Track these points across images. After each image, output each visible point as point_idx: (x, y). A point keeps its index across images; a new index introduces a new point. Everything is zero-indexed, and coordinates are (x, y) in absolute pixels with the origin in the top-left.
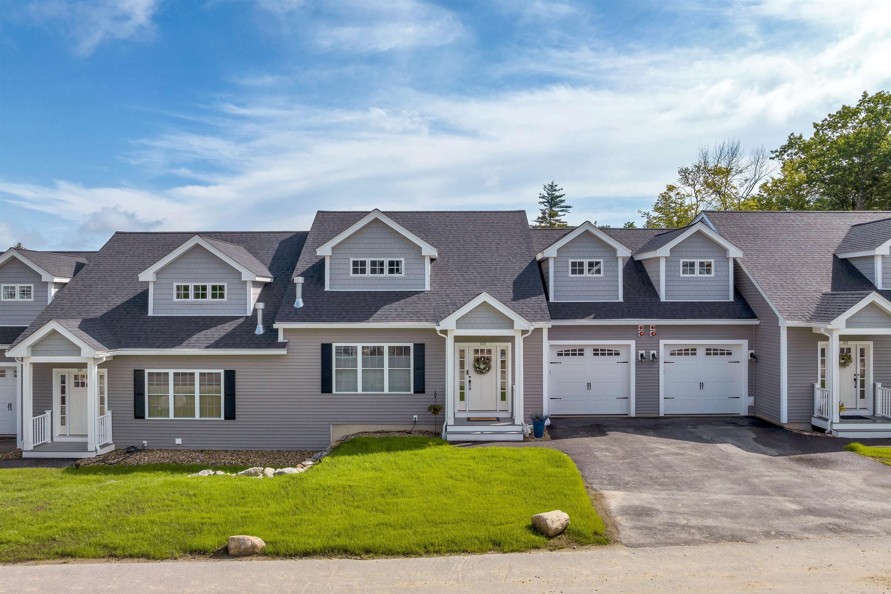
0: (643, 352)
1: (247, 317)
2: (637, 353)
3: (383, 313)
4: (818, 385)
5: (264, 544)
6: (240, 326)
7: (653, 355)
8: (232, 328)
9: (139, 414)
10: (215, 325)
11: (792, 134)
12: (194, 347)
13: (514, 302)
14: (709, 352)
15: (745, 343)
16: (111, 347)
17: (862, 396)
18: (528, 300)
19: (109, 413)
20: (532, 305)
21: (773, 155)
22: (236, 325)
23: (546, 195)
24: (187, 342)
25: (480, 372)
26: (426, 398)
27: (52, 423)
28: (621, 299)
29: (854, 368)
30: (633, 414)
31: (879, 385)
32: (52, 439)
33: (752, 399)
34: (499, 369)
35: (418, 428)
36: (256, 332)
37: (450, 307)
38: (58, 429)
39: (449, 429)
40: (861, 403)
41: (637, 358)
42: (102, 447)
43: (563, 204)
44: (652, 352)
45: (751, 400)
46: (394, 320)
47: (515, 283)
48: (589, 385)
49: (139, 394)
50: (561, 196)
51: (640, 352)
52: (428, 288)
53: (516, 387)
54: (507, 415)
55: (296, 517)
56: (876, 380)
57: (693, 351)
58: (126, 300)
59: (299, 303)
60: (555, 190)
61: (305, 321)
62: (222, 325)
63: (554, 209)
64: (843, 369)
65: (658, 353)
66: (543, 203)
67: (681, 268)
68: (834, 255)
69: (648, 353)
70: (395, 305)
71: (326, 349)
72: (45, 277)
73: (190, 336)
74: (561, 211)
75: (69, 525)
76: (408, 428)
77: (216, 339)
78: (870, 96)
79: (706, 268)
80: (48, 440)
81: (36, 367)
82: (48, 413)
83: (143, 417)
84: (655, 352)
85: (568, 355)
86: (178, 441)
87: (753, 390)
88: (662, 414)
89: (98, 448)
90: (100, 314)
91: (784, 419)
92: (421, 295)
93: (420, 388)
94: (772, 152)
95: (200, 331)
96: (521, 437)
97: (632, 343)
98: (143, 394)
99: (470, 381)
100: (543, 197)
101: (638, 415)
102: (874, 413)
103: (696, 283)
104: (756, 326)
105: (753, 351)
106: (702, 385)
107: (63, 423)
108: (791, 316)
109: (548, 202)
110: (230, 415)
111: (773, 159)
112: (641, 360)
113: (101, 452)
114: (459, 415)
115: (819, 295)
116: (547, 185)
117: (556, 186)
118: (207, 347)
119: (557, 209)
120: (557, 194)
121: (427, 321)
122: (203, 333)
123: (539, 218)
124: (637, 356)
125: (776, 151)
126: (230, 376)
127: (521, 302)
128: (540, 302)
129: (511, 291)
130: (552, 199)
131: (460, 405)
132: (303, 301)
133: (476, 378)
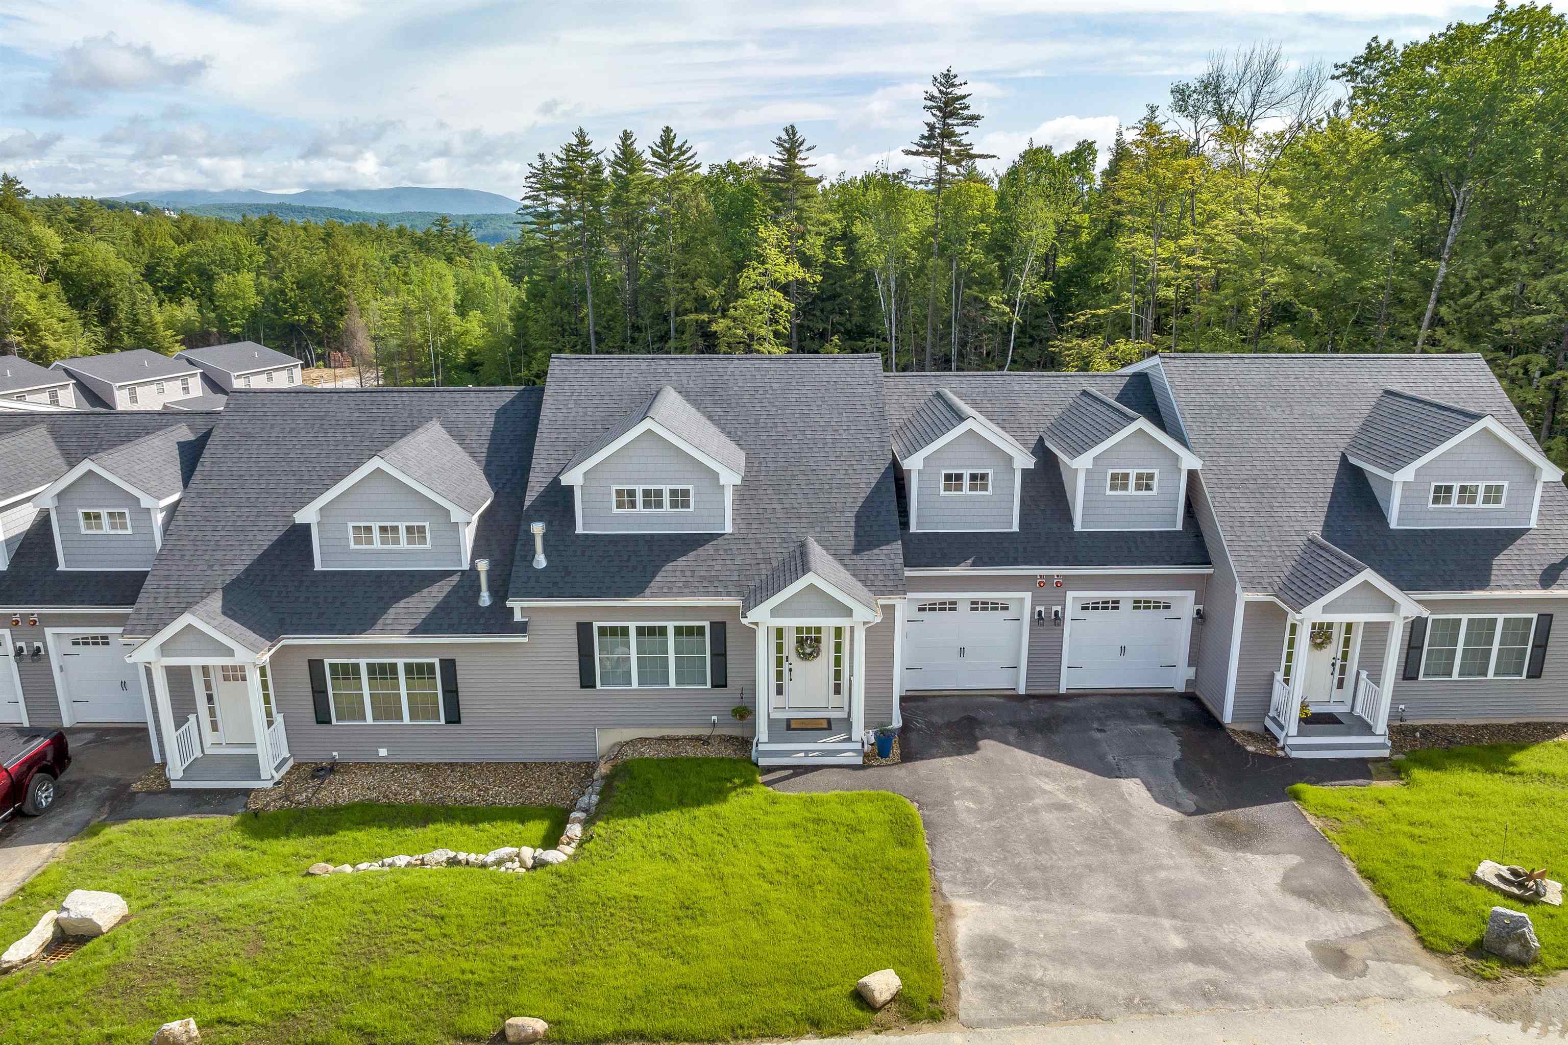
0: (1042, 608)
1: (463, 572)
2: (1033, 609)
3: (665, 579)
4: (1279, 676)
5: (546, 1025)
6: (455, 590)
7: (1056, 613)
8: (444, 594)
9: (322, 718)
10: (419, 589)
11: (1375, 39)
12: (393, 631)
13: (854, 557)
14: (1137, 604)
15: (1191, 595)
16: (271, 635)
17: (1340, 685)
18: (876, 551)
19: (279, 719)
20: (880, 562)
21: (1338, 73)
22: (449, 589)
23: (936, 93)
24: (380, 621)
25: (805, 657)
26: (729, 696)
27: (200, 734)
28: (1016, 528)
29: (1334, 649)
30: (1022, 691)
31: (1364, 674)
32: (203, 751)
33: (1193, 670)
34: (832, 654)
35: (718, 731)
36: (481, 604)
37: (762, 566)
38: (209, 737)
39: (761, 747)
40: (1337, 695)
41: (1032, 617)
42: (277, 769)
43: (966, 112)
44: (1054, 608)
45: (1191, 673)
46: (681, 594)
47: (858, 517)
48: (962, 651)
49: (319, 692)
50: (964, 97)
51: (1038, 608)
52: (729, 529)
53: (855, 680)
54: (843, 715)
55: (577, 968)
56: (1361, 666)
57: (1115, 605)
58: (276, 538)
59: (541, 561)
60: (953, 85)
61: (551, 596)
62: (429, 589)
63: (950, 121)
64: (1317, 653)
65: (1064, 609)
66: (930, 108)
67: (1109, 482)
68: (1343, 454)
69: (1048, 611)
70: (681, 562)
71: (584, 630)
72: (146, 501)
73: (384, 610)
74: (963, 124)
75: (304, 989)
76: (705, 732)
77: (424, 616)
78: (1508, 9)
79: (1144, 482)
80: (198, 754)
81: (171, 672)
82: (192, 718)
83: (329, 722)
84: (1059, 608)
85: (934, 609)
86: (383, 752)
87: (1195, 659)
88: (1062, 691)
89: (274, 772)
90: (243, 568)
91: (1227, 718)
92: (720, 541)
93: (720, 681)
94: (1336, 66)
95: (397, 599)
96: (859, 760)
97: (1028, 596)
98: (325, 692)
99: (790, 670)
100: (932, 98)
101: (1029, 692)
102: (1352, 709)
103: (1128, 504)
104: (1209, 576)
105: (1201, 607)
106: (1123, 650)
107: (215, 727)
108: (1253, 584)
109: (939, 109)
110: (454, 717)
111: (1338, 78)
112: (1039, 620)
113: (277, 777)
114: (775, 715)
115: (1301, 541)
116: (938, 77)
117: (955, 77)
118: (413, 632)
119: (955, 122)
120: (958, 92)
121: (729, 594)
122: (402, 604)
123: (923, 137)
124: (1032, 614)
125: (1344, 66)
126: (449, 666)
127: (866, 557)
128: (893, 557)
129: (852, 534)
130: (946, 104)
131: (776, 701)
132: (547, 557)
133: (797, 664)
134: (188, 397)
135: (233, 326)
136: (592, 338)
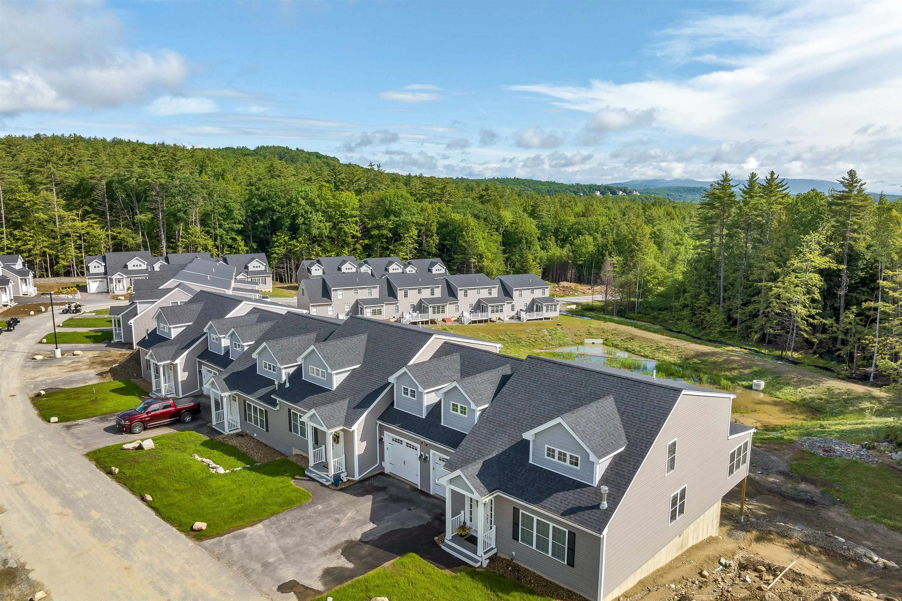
3: (305, 401)
7: (427, 457)
13: (352, 410)
16: (233, 389)
18: (359, 409)
19: (238, 416)
20: (357, 414)
28: (424, 416)
30: (419, 487)
39: (309, 468)
42: (232, 430)
47: (367, 396)
48: (404, 462)
51: (422, 453)
52: (333, 389)
67: (451, 406)
69: (424, 455)
71: (290, 411)
73: (258, 390)
79: (463, 411)
83: (247, 421)
85: (396, 441)
86: (255, 435)
88: (432, 493)
89: (228, 431)
96: (327, 484)
97: (419, 446)
98: (246, 411)
101: (421, 489)
103: (458, 418)
110: (267, 429)
112: (421, 458)
113: (230, 433)
126: (266, 412)
127: (355, 411)
129: (360, 401)
132: (289, 384)
134: (490, 296)
135: (580, 261)
136: (722, 289)
